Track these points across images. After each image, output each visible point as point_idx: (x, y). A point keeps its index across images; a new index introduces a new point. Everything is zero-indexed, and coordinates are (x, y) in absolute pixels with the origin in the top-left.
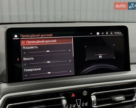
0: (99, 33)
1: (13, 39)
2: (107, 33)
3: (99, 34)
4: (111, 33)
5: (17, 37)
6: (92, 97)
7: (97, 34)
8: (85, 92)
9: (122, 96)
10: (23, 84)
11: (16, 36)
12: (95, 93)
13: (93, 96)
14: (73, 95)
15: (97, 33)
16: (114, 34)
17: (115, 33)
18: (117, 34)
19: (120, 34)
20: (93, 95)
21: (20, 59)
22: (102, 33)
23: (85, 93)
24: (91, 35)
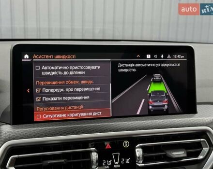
0: (150, 55)
1: (23, 60)
2: (162, 56)
3: (150, 57)
4: (169, 57)
5: (28, 57)
6: (136, 150)
7: (148, 57)
8: (126, 142)
9: (182, 151)
10: (34, 127)
11: (26, 56)
12: (142, 144)
13: (138, 149)
14: (108, 146)
15: (147, 55)
16: (172, 57)
17: (175, 56)
18: (178, 58)
19: (183, 58)
20: (138, 147)
21: (32, 90)
22: (155, 56)
23: (126, 144)
24: (138, 58)
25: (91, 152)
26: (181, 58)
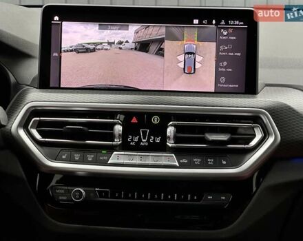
0: (197, 21)
2: (214, 22)
3: (197, 23)
4: (223, 22)
7: (195, 23)
8: (156, 117)
12: (175, 122)
13: (170, 127)
14: (134, 120)
15: (195, 21)
16: (227, 24)
17: (231, 22)
19: (241, 25)
20: (171, 125)
22: (204, 22)
23: (156, 120)
25: (115, 124)
26: (239, 25)
